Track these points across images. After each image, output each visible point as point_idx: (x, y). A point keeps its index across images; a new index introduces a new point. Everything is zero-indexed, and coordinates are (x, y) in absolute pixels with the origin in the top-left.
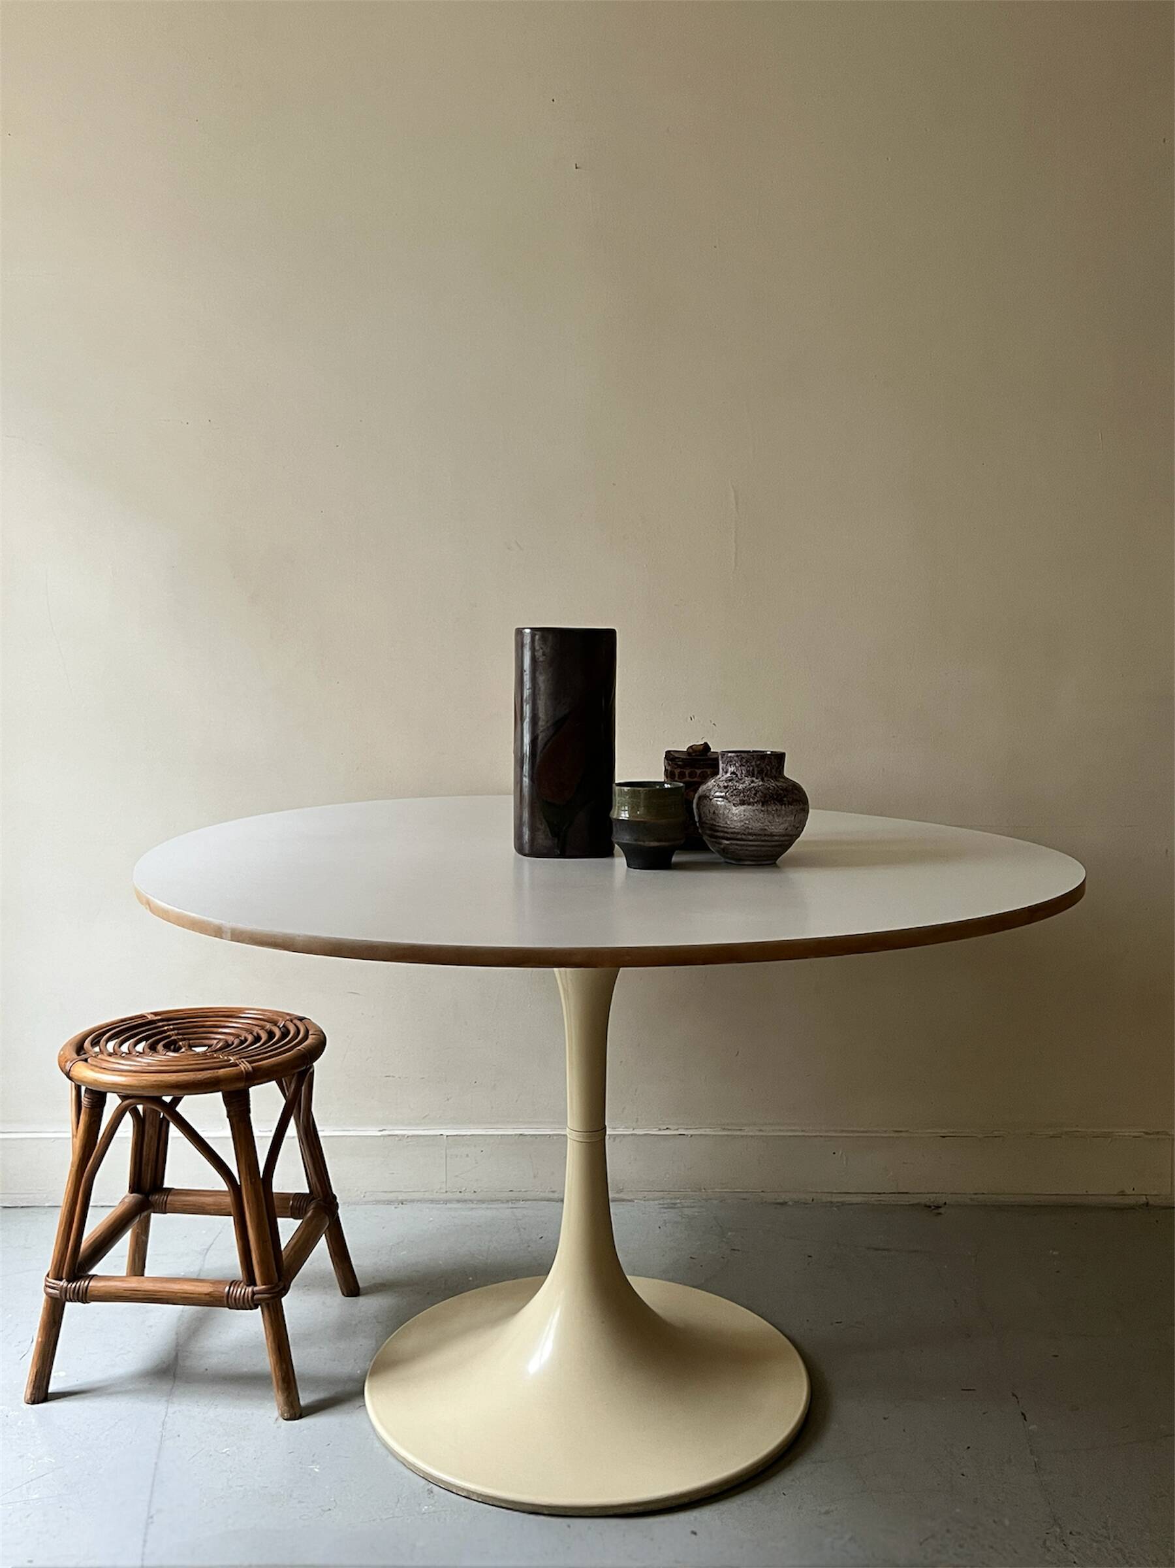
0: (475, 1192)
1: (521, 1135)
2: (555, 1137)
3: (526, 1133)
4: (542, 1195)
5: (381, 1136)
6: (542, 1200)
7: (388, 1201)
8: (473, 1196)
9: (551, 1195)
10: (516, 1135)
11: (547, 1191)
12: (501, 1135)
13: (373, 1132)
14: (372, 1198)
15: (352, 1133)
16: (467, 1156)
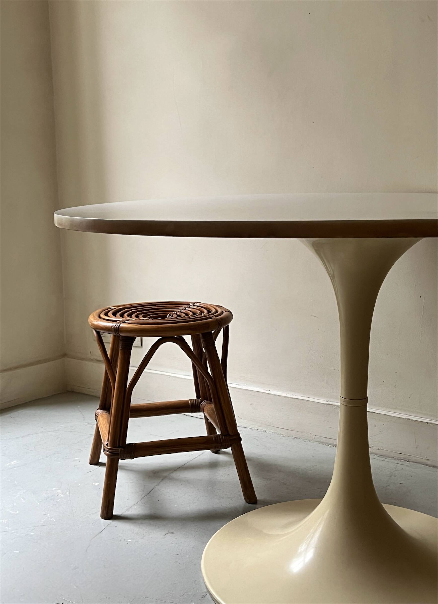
0: (378, 449)
1: (409, 419)
2: (431, 425)
3: (412, 419)
4: (422, 460)
5: (325, 404)
6: (420, 463)
7: (328, 443)
8: (377, 452)
9: (427, 462)
10: (406, 419)
11: (424, 458)
12: (396, 417)
13: (323, 401)
14: (319, 440)
15: (310, 400)
16: (375, 426)
